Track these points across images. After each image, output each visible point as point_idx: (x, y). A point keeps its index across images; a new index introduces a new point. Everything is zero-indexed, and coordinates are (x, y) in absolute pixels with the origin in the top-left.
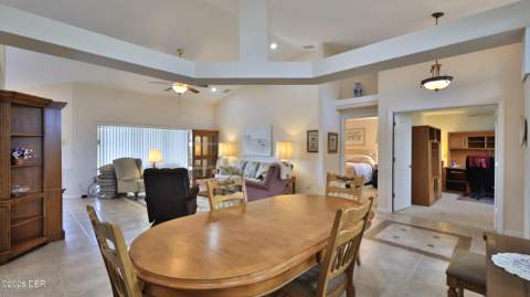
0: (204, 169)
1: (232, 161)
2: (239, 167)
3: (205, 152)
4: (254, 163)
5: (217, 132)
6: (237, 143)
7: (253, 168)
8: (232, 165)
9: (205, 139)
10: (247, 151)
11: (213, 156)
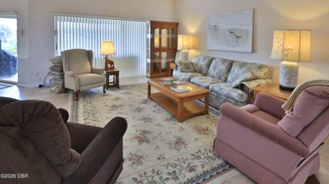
0: (164, 61)
1: (194, 56)
2: (203, 63)
3: (164, 44)
4: (224, 61)
5: (177, 24)
6: (199, 36)
7: (223, 67)
8: (194, 61)
9: (164, 31)
10: (213, 45)
11: (173, 49)
